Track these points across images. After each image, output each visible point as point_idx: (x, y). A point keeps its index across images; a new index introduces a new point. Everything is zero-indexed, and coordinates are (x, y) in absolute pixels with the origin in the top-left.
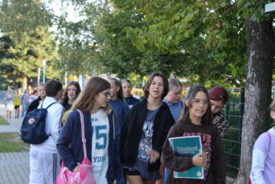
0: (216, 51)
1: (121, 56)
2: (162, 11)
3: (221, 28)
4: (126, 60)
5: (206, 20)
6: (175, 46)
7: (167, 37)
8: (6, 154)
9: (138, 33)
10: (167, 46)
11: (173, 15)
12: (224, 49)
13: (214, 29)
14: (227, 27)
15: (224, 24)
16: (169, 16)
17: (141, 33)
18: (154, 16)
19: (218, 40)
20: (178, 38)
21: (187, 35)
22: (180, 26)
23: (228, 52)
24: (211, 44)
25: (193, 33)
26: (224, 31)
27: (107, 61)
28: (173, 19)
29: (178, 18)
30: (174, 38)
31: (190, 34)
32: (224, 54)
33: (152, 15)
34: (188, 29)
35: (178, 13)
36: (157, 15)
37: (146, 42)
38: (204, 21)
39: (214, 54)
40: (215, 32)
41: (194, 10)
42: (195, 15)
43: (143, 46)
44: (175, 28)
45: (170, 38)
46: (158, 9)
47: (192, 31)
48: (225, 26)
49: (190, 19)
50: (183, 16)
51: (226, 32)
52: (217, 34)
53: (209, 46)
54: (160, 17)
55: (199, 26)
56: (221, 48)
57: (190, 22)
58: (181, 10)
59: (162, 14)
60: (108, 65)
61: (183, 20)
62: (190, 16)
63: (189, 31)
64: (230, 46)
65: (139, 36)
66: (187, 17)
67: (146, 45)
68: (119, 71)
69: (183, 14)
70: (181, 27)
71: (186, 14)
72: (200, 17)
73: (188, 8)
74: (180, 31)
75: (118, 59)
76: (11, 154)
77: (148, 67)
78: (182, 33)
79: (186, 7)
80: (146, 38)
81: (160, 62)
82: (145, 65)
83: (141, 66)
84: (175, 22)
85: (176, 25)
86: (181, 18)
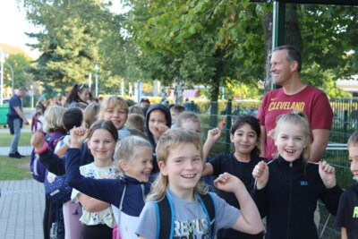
3: (237, 20)
5: (218, 11)
7: (169, 34)
10: (168, 45)
13: (228, 22)
15: (240, 16)
18: (158, 6)
19: (231, 36)
20: (182, 34)
21: (192, 30)
26: (239, 25)
28: (180, 10)
29: (187, 8)
30: (176, 34)
31: (196, 29)
37: (148, 39)
38: (215, 12)
40: (230, 25)
42: (205, 4)
43: (145, 45)
44: (180, 22)
45: (172, 34)
47: (199, 24)
48: (242, 18)
49: (199, 9)
51: (243, 26)
52: (231, 28)
53: (221, 44)
57: (199, 14)
62: (200, 6)
63: (195, 25)
66: (196, 7)
67: (148, 43)
69: (192, 4)
70: (187, 19)
71: (196, 4)
72: (211, 6)
74: (185, 26)
78: (187, 28)
82: (186, 68)
83: (182, 69)
85: (183, 17)
86: (190, 8)
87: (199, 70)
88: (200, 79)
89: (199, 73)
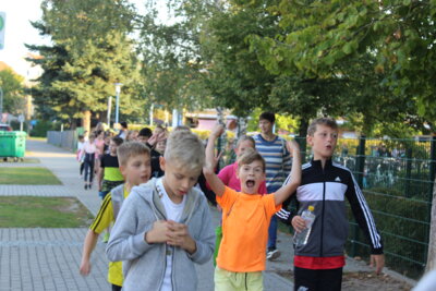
0: (393, 76)
1: (240, 81)
2: (307, 11)
3: (403, 39)
4: (247, 86)
5: (379, 26)
6: (328, 66)
7: (315, 52)
8: (57, 231)
9: (269, 45)
10: (314, 67)
11: (325, 17)
12: (406, 72)
13: (391, 41)
14: (413, 37)
15: (407, 33)
16: (319, 18)
17: (274, 44)
18: (295, 18)
19: (397, 58)
20: (333, 53)
21: (346, 49)
22: (337, 35)
23: (412, 78)
24: (385, 65)
25: (357, 46)
26: (406, 45)
27: (218, 88)
28: (325, 24)
29: (333, 22)
30: (325, 54)
31: (352, 48)
32: (406, 81)
33: (291, 16)
34: (348, 41)
35: (333, 14)
36: (299, 16)
37: (281, 59)
38: (375, 28)
39: (390, 81)
40: (393, 45)
41: (359, 9)
42: (361, 18)
43: (275, 65)
44: (327, 39)
45: (320, 53)
46: (301, 7)
47: (355, 43)
48: (409, 36)
49: (353, 24)
50: (341, 19)
51: (410, 45)
52: (396, 49)
53: (382, 68)
54: (305, 20)
55: (366, 35)
56: (401, 72)
57: (352, 29)
58: (338, 10)
59: (307, 15)
60: (218, 95)
61: (340, 26)
62: (353, 20)
63: (351, 42)
64: (415, 69)
65: (271, 50)
66: (347, 21)
67: (281, 64)
68: (237, 104)
69: (341, 17)
71: (346, 16)
72: (369, 21)
73: (350, 6)
74: (336, 44)
75: (235, 85)
76: (64, 230)
77: (282, 98)
78: (340, 47)
79: (346, 4)
80: (281, 53)
81: (301, 92)
82: (278, 95)
83: (271, 97)
84: (329, 28)
85: (330, 33)
86: (338, 22)
87: (294, 98)
88: (294, 109)
89: (294, 102)
